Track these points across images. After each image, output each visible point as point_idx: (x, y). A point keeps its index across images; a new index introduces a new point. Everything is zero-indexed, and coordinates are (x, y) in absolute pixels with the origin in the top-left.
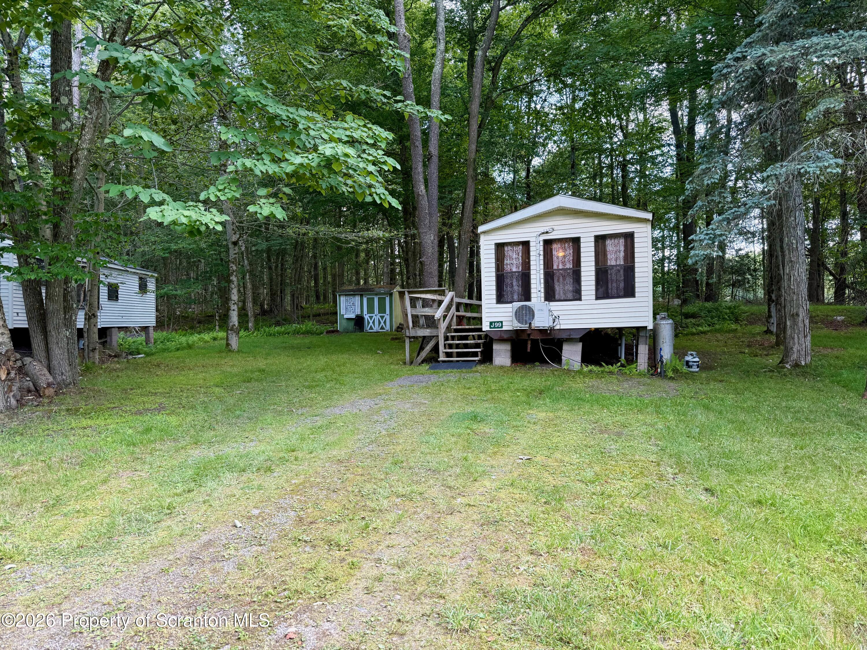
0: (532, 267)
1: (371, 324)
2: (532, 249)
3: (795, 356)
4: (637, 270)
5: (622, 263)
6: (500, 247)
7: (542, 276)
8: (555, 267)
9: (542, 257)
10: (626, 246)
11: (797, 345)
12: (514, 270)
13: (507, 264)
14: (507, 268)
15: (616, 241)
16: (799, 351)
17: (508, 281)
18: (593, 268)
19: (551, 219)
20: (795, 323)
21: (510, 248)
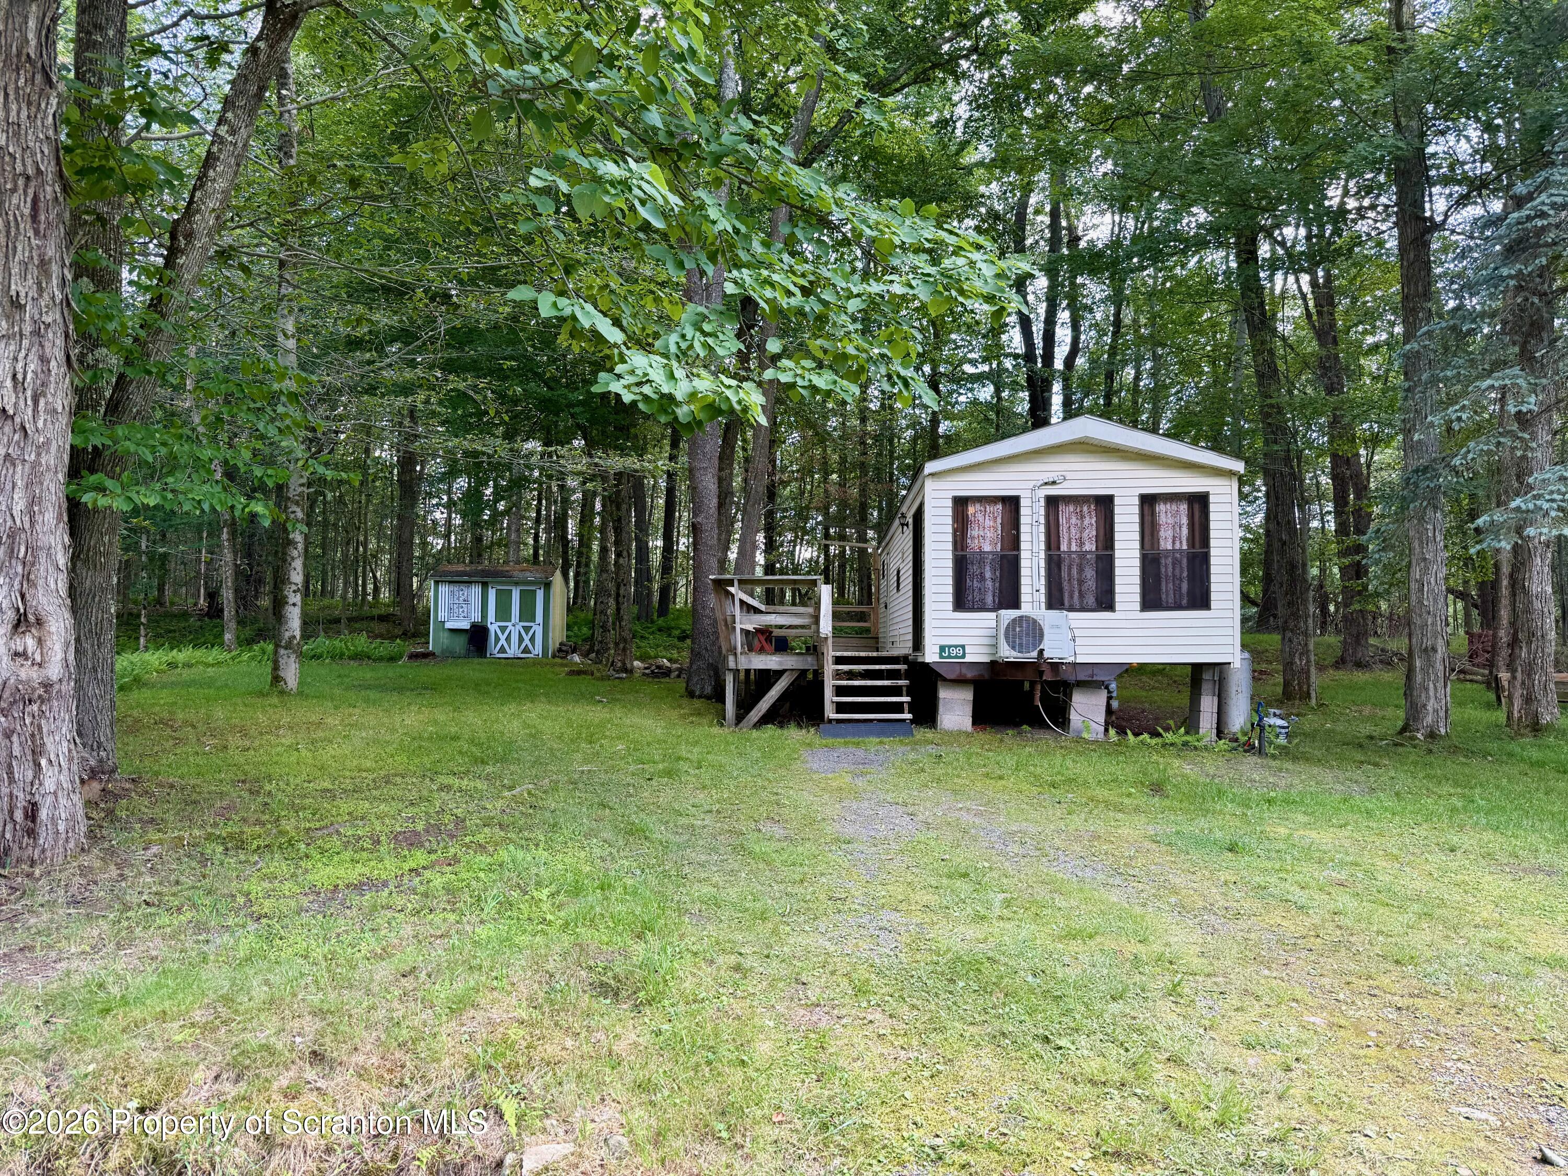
0: (1024, 546)
1: (503, 641)
2: (1023, 511)
3: (1429, 719)
4: (1213, 561)
5: (1185, 547)
6: (961, 503)
7: (1042, 564)
8: (1064, 547)
9: (1042, 529)
10: (1191, 516)
11: (1432, 701)
12: (987, 548)
13: (973, 538)
14: (973, 545)
15: (1174, 507)
16: (1436, 711)
17: (974, 569)
18: (1137, 554)
19: (1059, 458)
20: (1430, 664)
21: (978, 506)
